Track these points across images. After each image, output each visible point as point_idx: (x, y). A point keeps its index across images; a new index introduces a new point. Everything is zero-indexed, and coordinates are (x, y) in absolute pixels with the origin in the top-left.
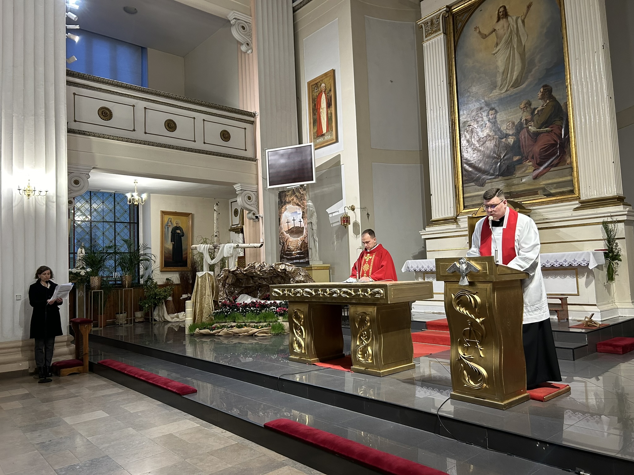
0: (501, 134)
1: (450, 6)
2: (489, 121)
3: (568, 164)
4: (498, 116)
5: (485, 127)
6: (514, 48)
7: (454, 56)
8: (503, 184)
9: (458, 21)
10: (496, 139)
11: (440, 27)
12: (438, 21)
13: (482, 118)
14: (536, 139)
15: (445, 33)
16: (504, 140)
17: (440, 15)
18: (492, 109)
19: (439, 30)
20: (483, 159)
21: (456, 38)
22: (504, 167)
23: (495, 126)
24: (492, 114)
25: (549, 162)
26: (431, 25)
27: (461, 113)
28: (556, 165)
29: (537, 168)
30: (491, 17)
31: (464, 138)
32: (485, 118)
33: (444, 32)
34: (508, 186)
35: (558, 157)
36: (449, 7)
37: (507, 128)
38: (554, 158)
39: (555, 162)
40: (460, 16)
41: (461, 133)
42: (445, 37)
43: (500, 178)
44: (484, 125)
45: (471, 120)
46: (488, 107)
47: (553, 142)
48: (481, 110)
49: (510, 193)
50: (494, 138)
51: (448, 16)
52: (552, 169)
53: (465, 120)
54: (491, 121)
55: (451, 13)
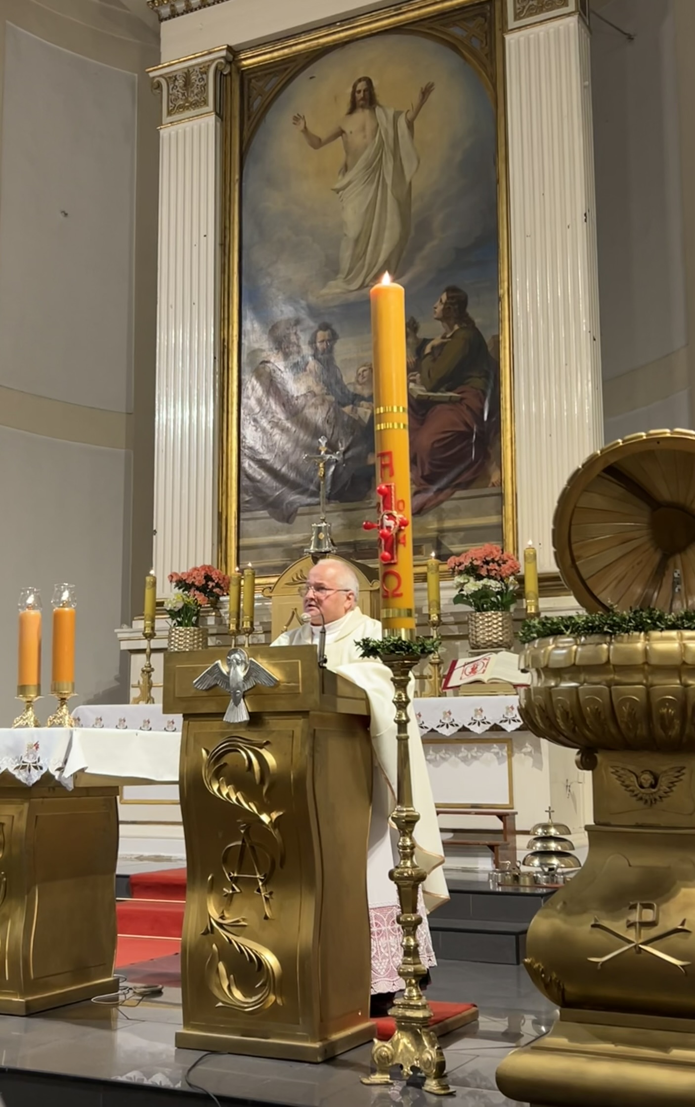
0: (342, 393)
1: (236, 50)
2: (315, 356)
3: (493, 485)
4: (338, 347)
5: (305, 370)
6: (387, 185)
7: (237, 177)
8: (340, 521)
9: (255, 92)
10: (331, 404)
11: (207, 96)
12: (203, 79)
13: (299, 346)
14: (423, 415)
15: (220, 114)
16: (347, 409)
17: (209, 66)
18: (325, 327)
19: (206, 103)
20: (293, 452)
21: (245, 133)
22: (346, 477)
23: (328, 370)
24: (322, 341)
25: (452, 475)
26: (185, 85)
27: (247, 325)
28: (467, 485)
29: (422, 487)
30: (336, 98)
31: (250, 391)
32: (306, 350)
33: (218, 112)
34: (351, 525)
35: (472, 464)
36: (233, 52)
37: (358, 381)
38: (462, 466)
39: (466, 476)
40: (258, 79)
41: (243, 377)
42: (218, 124)
43: (333, 505)
44: (302, 364)
45: (271, 350)
46: (315, 322)
47: (463, 428)
48: (299, 327)
49: (354, 545)
50: (324, 401)
51: (230, 73)
52: (458, 494)
53: (256, 346)
54: (320, 356)
55: (239, 68)
